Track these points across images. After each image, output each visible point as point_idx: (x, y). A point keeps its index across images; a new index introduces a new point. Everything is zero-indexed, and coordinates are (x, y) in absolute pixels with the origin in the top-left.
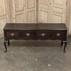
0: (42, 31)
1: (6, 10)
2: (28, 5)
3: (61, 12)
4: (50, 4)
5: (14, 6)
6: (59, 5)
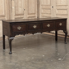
0: (47, 22)
1: (5, 11)
2: (28, 9)
3: (66, 13)
4: (53, 7)
5: (13, 8)
6: (62, 7)
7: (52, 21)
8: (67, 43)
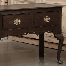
7: (27, 12)
8: (62, 63)
